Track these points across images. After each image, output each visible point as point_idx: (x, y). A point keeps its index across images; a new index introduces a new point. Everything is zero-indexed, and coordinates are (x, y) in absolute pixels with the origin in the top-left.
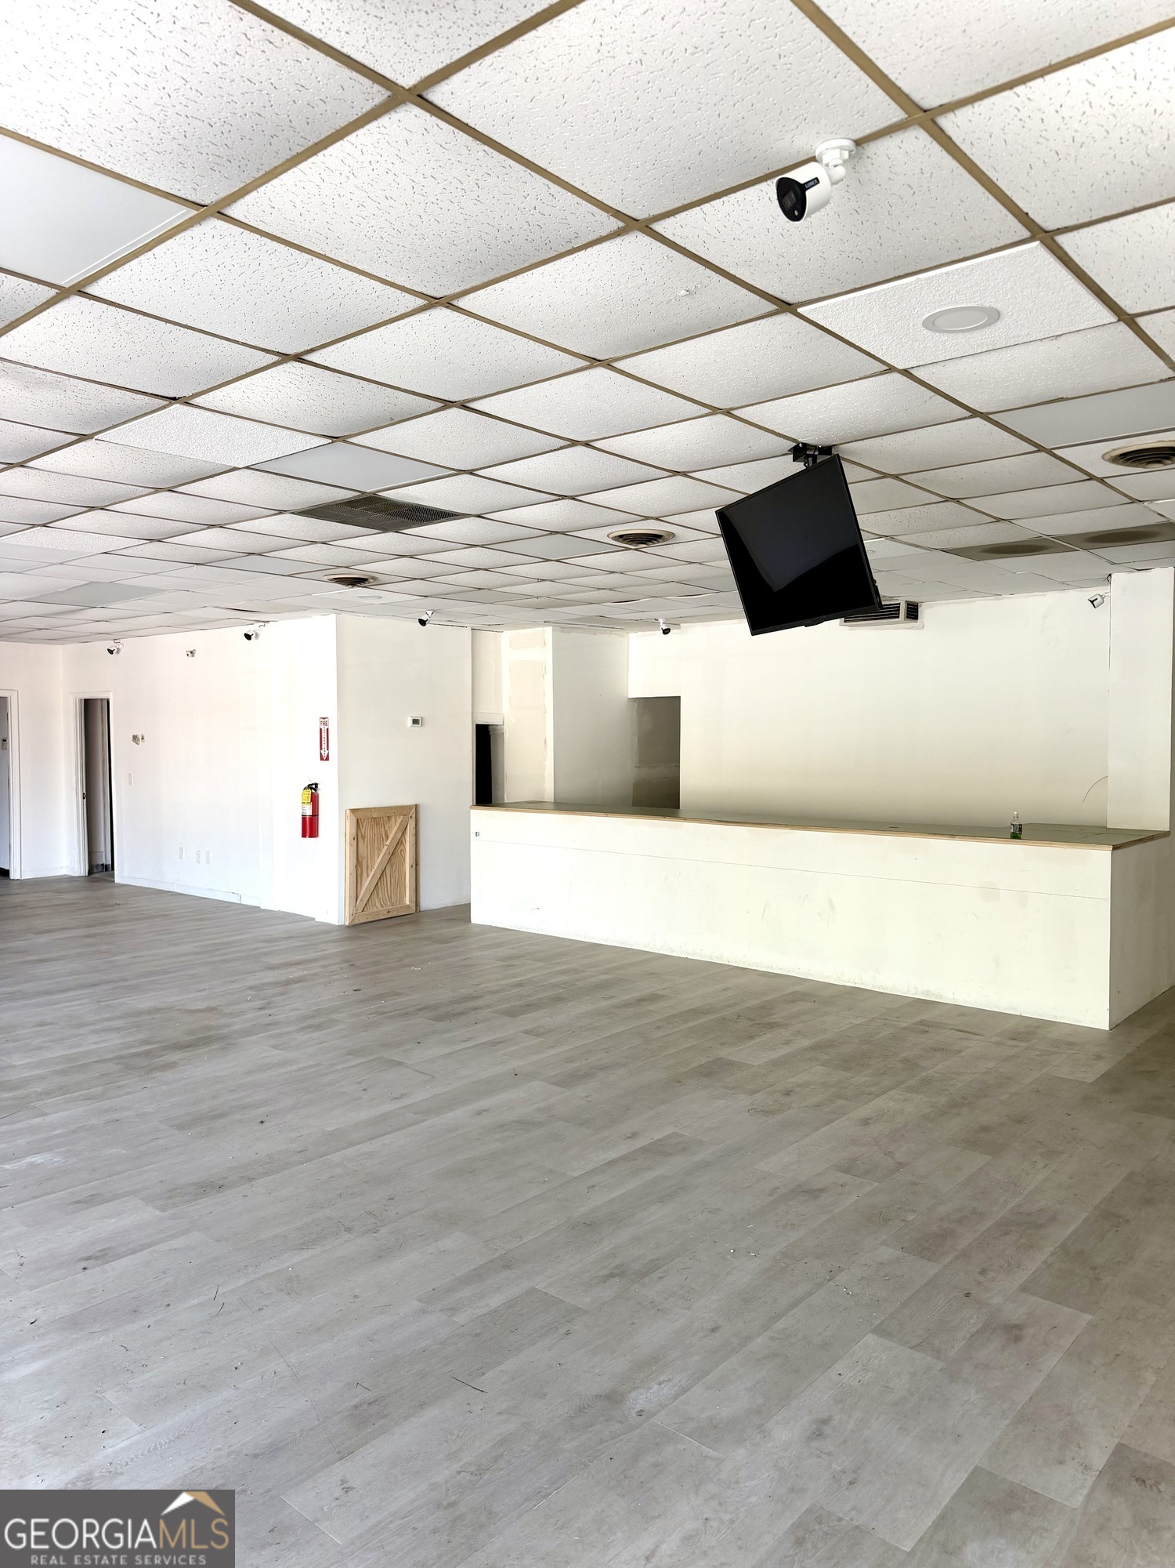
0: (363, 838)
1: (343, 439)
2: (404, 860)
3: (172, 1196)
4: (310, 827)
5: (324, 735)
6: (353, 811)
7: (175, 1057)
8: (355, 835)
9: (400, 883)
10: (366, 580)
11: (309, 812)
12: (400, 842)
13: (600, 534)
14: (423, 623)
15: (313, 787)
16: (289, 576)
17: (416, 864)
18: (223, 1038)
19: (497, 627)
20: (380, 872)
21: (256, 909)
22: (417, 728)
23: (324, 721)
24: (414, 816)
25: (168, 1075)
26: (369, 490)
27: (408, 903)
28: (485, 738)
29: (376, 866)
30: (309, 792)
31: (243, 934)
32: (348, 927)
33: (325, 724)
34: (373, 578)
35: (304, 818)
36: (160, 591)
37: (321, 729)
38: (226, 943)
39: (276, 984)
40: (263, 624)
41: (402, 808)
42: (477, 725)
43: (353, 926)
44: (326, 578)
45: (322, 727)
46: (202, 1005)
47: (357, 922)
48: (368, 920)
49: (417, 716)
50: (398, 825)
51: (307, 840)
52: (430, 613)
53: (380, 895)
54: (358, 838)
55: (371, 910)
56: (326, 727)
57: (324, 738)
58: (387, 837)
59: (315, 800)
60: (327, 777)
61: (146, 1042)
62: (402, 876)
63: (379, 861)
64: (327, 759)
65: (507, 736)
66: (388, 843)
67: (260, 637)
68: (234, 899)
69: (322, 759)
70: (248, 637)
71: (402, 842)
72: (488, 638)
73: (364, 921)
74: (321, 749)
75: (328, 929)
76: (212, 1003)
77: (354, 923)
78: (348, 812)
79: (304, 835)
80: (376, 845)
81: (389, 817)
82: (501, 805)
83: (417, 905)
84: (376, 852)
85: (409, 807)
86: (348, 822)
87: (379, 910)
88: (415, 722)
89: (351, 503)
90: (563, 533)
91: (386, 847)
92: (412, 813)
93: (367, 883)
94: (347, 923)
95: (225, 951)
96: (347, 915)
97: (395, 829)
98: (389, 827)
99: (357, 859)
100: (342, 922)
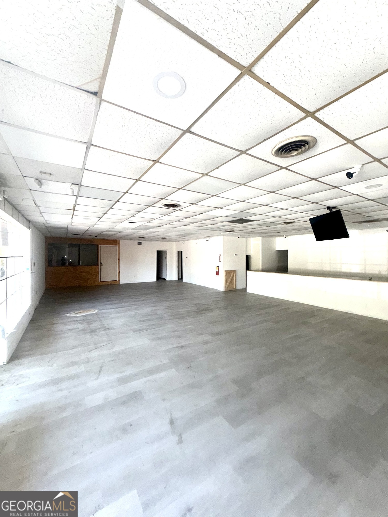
1: (243, 211)
2: (234, 280)
3: (213, 334)
4: (218, 273)
6: (226, 271)
7: (204, 312)
9: (233, 285)
10: (232, 231)
11: (217, 271)
12: (233, 277)
13: (280, 222)
14: (239, 237)
15: (218, 266)
16: (219, 231)
17: (236, 281)
18: (211, 309)
19: (250, 237)
20: (230, 282)
21: (207, 287)
22: (236, 256)
23: (220, 255)
25: (204, 315)
26: (242, 218)
27: (234, 288)
28: (248, 258)
30: (218, 267)
34: (234, 231)
35: (217, 272)
38: (205, 293)
39: (216, 301)
40: (210, 238)
42: (247, 255)
43: (225, 291)
44: (225, 231)
49: (236, 254)
50: (233, 273)
51: (217, 276)
52: (240, 235)
53: (229, 286)
54: (226, 276)
57: (220, 258)
58: (231, 276)
59: (218, 269)
60: (221, 265)
61: (199, 309)
62: (233, 283)
63: (229, 280)
65: (252, 258)
68: (203, 285)
69: (220, 262)
70: (207, 240)
72: (248, 239)
73: (227, 291)
74: (220, 260)
75: (220, 292)
79: (217, 275)
81: (231, 272)
82: (251, 270)
83: (236, 288)
84: (229, 278)
85: (234, 270)
86: (225, 273)
87: (229, 289)
88: (236, 255)
89: (237, 220)
90: (273, 222)
91: (231, 278)
92: (235, 271)
93: (228, 283)
94: (224, 291)
96: (224, 289)
98: (231, 274)
99: (226, 280)
100: (223, 291)
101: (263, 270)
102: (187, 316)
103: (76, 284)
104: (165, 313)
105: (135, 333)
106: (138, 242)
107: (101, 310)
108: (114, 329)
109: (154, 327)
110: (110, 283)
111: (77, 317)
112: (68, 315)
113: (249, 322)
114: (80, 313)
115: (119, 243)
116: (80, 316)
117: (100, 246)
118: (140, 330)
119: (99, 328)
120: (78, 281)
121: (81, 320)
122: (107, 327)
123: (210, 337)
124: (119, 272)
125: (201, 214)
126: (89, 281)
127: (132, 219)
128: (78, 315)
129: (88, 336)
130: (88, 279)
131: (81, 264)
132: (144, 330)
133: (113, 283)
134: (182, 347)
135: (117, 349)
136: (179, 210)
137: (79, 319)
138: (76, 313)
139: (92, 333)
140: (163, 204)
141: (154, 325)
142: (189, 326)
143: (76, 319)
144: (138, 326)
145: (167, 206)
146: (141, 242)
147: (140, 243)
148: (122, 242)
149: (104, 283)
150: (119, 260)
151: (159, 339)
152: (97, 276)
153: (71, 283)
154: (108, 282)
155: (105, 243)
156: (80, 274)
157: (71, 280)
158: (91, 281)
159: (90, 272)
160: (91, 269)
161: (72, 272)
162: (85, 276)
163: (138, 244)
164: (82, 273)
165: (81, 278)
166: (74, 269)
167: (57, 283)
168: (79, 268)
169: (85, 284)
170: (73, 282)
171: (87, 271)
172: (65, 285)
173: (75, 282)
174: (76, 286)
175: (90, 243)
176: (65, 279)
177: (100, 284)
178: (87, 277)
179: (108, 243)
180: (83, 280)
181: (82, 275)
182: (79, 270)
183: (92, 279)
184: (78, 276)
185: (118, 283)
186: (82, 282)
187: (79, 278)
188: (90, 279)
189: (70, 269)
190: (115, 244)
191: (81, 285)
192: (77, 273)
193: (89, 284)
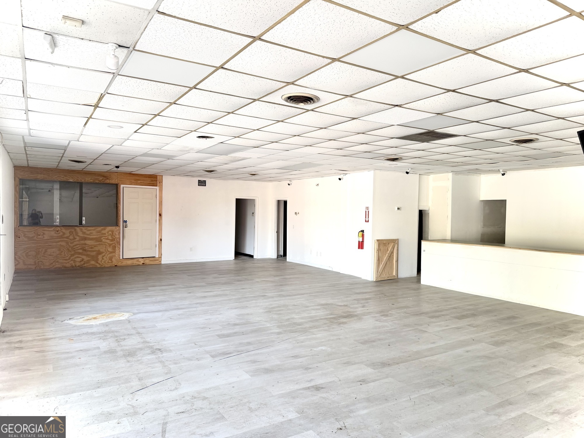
0: (380, 250)
1: (441, 114)
2: (393, 259)
3: (373, 365)
4: (361, 245)
5: (367, 213)
6: (378, 240)
7: (344, 320)
8: (378, 249)
9: (392, 269)
10: (397, 159)
11: (361, 240)
12: (392, 252)
13: (508, 140)
14: (407, 173)
15: (363, 231)
16: (371, 159)
17: (397, 261)
18: (356, 316)
19: (428, 174)
20: (385, 263)
21: (339, 273)
22: (399, 211)
23: (367, 208)
24: (397, 243)
26: (431, 129)
27: (394, 274)
28: (421, 214)
29: (384, 261)
30: (361, 233)
31: (340, 281)
32: (375, 282)
33: (368, 209)
34: (401, 158)
35: (359, 242)
36: (323, 165)
37: (366, 211)
38: (336, 284)
39: (363, 299)
40: (345, 175)
41: (394, 240)
42: (419, 210)
43: (376, 282)
44: (384, 159)
45: (366, 210)
46: (342, 304)
47: (378, 280)
48: (381, 280)
49: (399, 207)
50: (392, 246)
51: (360, 249)
52: (410, 169)
53: (385, 271)
54: (379, 250)
55: (382, 276)
56: (368, 210)
57: (367, 214)
58: (388, 250)
59: (363, 236)
60: (368, 228)
61: (331, 314)
62: (393, 265)
63: (385, 259)
64: (368, 222)
65: (430, 214)
66: (388, 252)
67: (343, 179)
68: (330, 269)
69: (366, 221)
70: (340, 179)
71: (393, 252)
72: (424, 177)
73: (380, 280)
74: (366, 218)
75: (366, 283)
76: (345, 303)
77: (377, 280)
78: (376, 241)
79: (359, 248)
80: (384, 253)
81: (389, 243)
82: (427, 240)
83: (397, 275)
84: (384, 255)
85: (396, 240)
86: (376, 244)
87: (385, 276)
88: (398, 209)
90: (493, 140)
91: (387, 254)
92: (395, 242)
93: (381, 266)
94: (374, 280)
95: (338, 286)
96: (375, 277)
97: (391, 248)
98: (389, 247)
99: (378, 258)
100: (372, 280)
101: (454, 241)
102: (311, 328)
103: (74, 261)
104: (266, 321)
105: (216, 359)
106: (199, 180)
107: (134, 314)
108: (170, 351)
109: (251, 347)
110: (142, 261)
111: (91, 326)
112: (71, 322)
113: (442, 343)
114: (95, 318)
115: (161, 182)
116: (97, 326)
117: (122, 186)
118: (225, 354)
119: (141, 349)
120: (78, 257)
121: (100, 333)
122: (155, 348)
123: (370, 370)
124: (161, 240)
125: (354, 119)
126: (100, 257)
127: (207, 130)
128: (93, 322)
129: (122, 363)
130: (99, 253)
131: (84, 222)
132: (232, 353)
133: (147, 262)
134: (318, 388)
135: (187, 389)
136: (312, 110)
137: (95, 330)
138: (86, 318)
139: (130, 359)
140: (283, 97)
141: (249, 344)
142: (323, 348)
143: (90, 331)
144: (220, 346)
145: (292, 100)
146: (205, 181)
147: (202, 183)
148: (167, 181)
149: (129, 262)
150: (160, 215)
151: (268, 371)
152: (115, 247)
153: (65, 261)
154: (138, 260)
155: (133, 181)
156: (83, 242)
157: (65, 255)
158: (103, 256)
159: (102, 240)
160: (105, 234)
161: (67, 238)
162: (92, 248)
163: (198, 186)
164: (86, 241)
165: (85, 250)
166: (70, 232)
167: (38, 259)
168: (81, 230)
169: (93, 262)
170: (69, 259)
171: (96, 238)
172: (54, 264)
173: (72, 258)
174: (74, 266)
175: (103, 181)
176: (53, 253)
177: (122, 263)
178: (96, 249)
179: (139, 182)
180: (88, 256)
181: (86, 244)
182: (80, 234)
183: (106, 253)
184: (78, 247)
185: (158, 261)
186: (86, 258)
187: (80, 251)
188: (103, 253)
189: (62, 232)
190: (152, 182)
191: (85, 265)
192: (77, 241)
193: (99, 264)
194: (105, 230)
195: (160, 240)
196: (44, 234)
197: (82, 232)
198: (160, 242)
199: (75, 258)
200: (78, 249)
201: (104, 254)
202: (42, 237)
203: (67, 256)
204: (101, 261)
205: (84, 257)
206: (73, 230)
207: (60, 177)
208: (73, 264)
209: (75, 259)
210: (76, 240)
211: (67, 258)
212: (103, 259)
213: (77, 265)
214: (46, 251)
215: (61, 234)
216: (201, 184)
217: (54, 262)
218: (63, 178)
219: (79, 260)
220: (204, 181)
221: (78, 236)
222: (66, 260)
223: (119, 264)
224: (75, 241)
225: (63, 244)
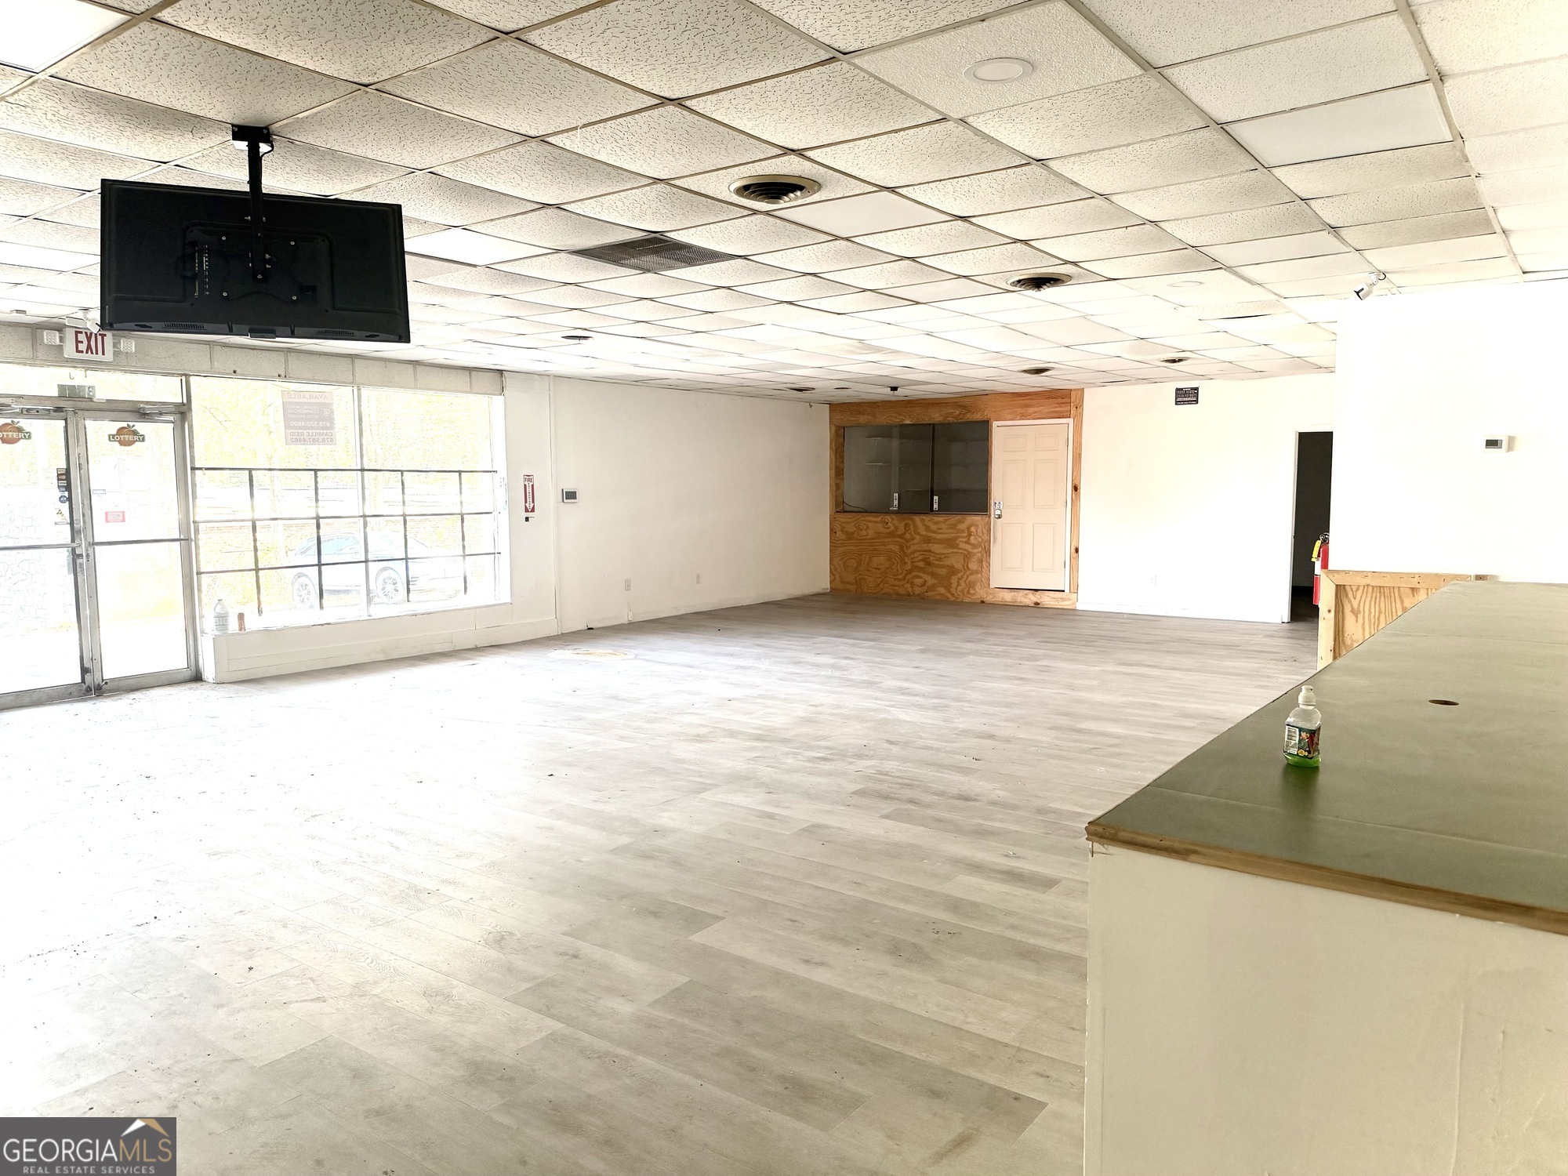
103: (912, 584)
106: (1177, 390)
110: (1032, 598)
115: (1079, 406)
117: (995, 424)
120: (918, 577)
124: (1077, 550)
126: (954, 580)
130: (952, 571)
131: (936, 506)
133: (1047, 600)
146: (1197, 389)
147: (1187, 396)
148: (1092, 400)
149: (1008, 597)
150: (1076, 488)
152: (982, 561)
153: (896, 583)
154: (1026, 594)
155: (1019, 410)
156: (925, 547)
157: (898, 571)
158: (959, 579)
159: (958, 544)
160: (963, 531)
161: (901, 536)
162: (940, 559)
163: (1176, 404)
164: (930, 545)
165: (929, 564)
166: (906, 525)
167: (860, 575)
168: (923, 521)
169: (942, 590)
170: (904, 579)
171: (948, 539)
172: (881, 585)
173: (909, 577)
174: (912, 593)
175: (961, 416)
176: (881, 564)
177: (994, 597)
178: (948, 562)
179: (1031, 410)
180: (933, 575)
181: (930, 551)
182: (922, 530)
183: (964, 574)
184: (917, 557)
185: (1068, 603)
186: (931, 581)
187: (921, 564)
188: (959, 571)
189: (894, 524)
190: (1061, 409)
191: (929, 594)
192: (917, 544)
193: (953, 595)
194: (963, 522)
195: (1073, 550)
196: (867, 527)
197: (924, 525)
198: (1075, 555)
199: (913, 578)
200: (918, 561)
201: (960, 575)
202: (865, 534)
203: (901, 573)
204: (956, 589)
205: (928, 578)
206: (910, 522)
207: (892, 416)
208: (910, 590)
209: (914, 580)
210: (915, 541)
211: (900, 577)
212: (959, 584)
213: (917, 593)
214: (870, 560)
215: (892, 528)
216: (1185, 399)
217: (882, 582)
218: (896, 418)
219: (918, 581)
220: (1192, 389)
221: (918, 534)
222: (899, 580)
223: (989, 599)
224: (913, 544)
225: (896, 548)
